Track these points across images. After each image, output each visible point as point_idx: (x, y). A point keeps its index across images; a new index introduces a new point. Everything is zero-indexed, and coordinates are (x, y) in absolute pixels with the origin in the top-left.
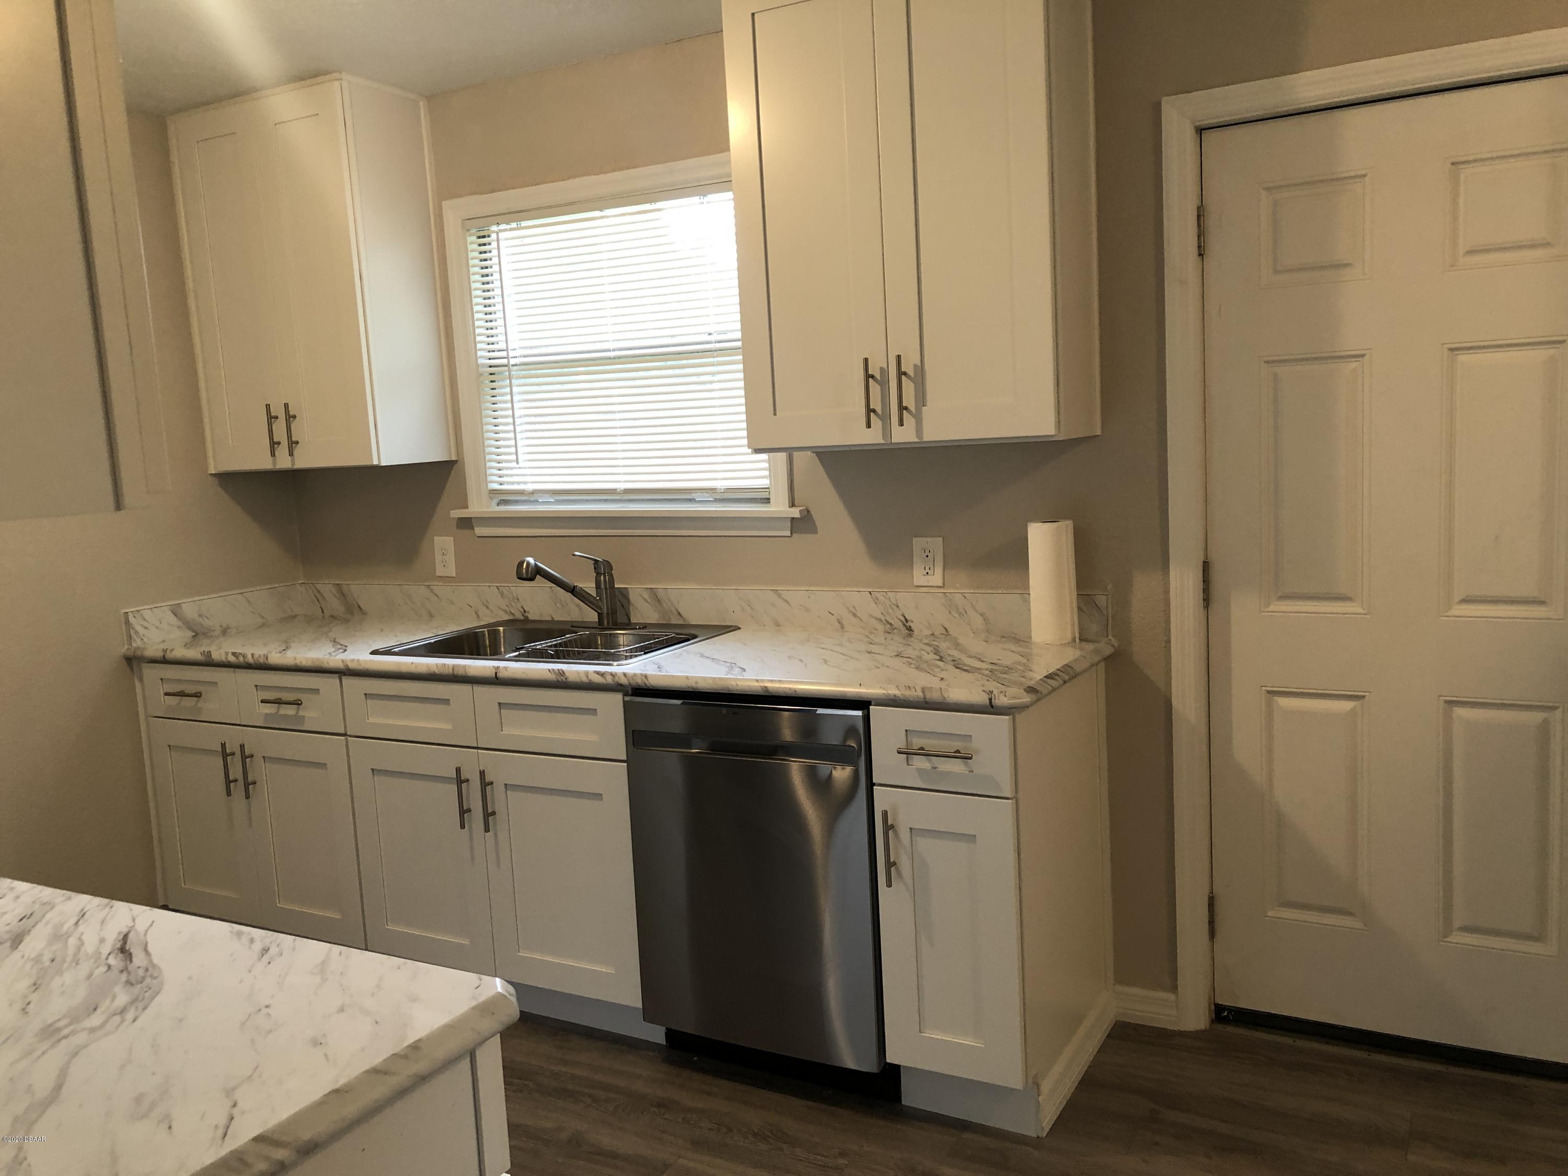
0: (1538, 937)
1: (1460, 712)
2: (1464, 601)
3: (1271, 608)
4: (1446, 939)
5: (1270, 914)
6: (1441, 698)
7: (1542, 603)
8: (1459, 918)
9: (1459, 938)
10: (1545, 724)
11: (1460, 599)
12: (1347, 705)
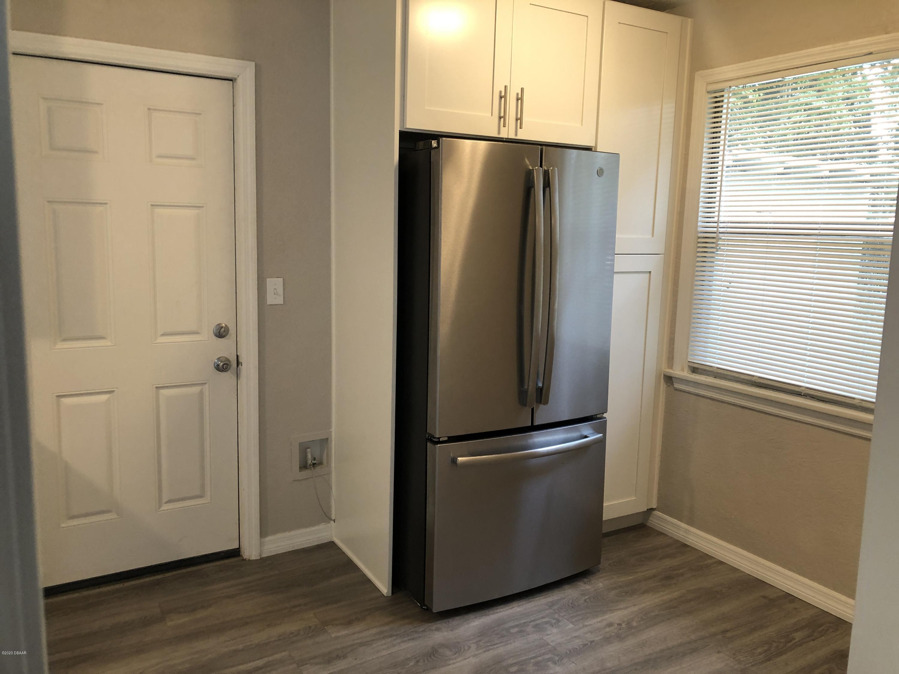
0: (201, 496)
1: (162, 391)
2: (163, 335)
3: (58, 346)
4: (160, 510)
5: (63, 525)
6: (154, 386)
7: (198, 333)
8: (165, 497)
9: (165, 507)
10: (201, 393)
11: (162, 334)
12: (105, 397)
